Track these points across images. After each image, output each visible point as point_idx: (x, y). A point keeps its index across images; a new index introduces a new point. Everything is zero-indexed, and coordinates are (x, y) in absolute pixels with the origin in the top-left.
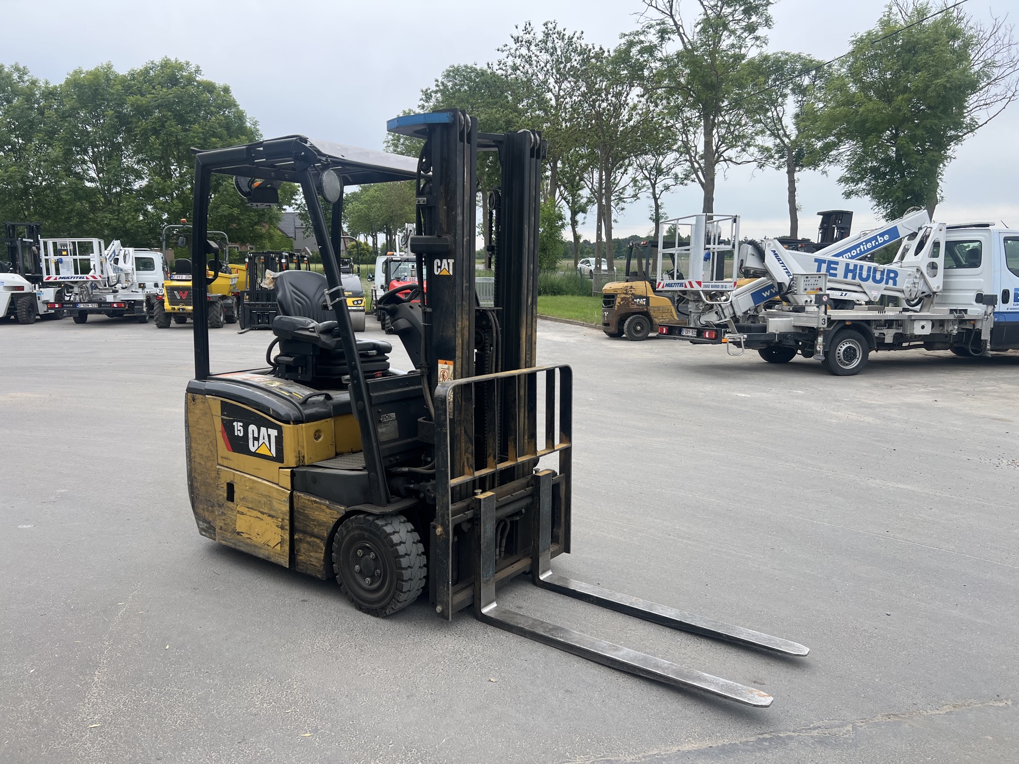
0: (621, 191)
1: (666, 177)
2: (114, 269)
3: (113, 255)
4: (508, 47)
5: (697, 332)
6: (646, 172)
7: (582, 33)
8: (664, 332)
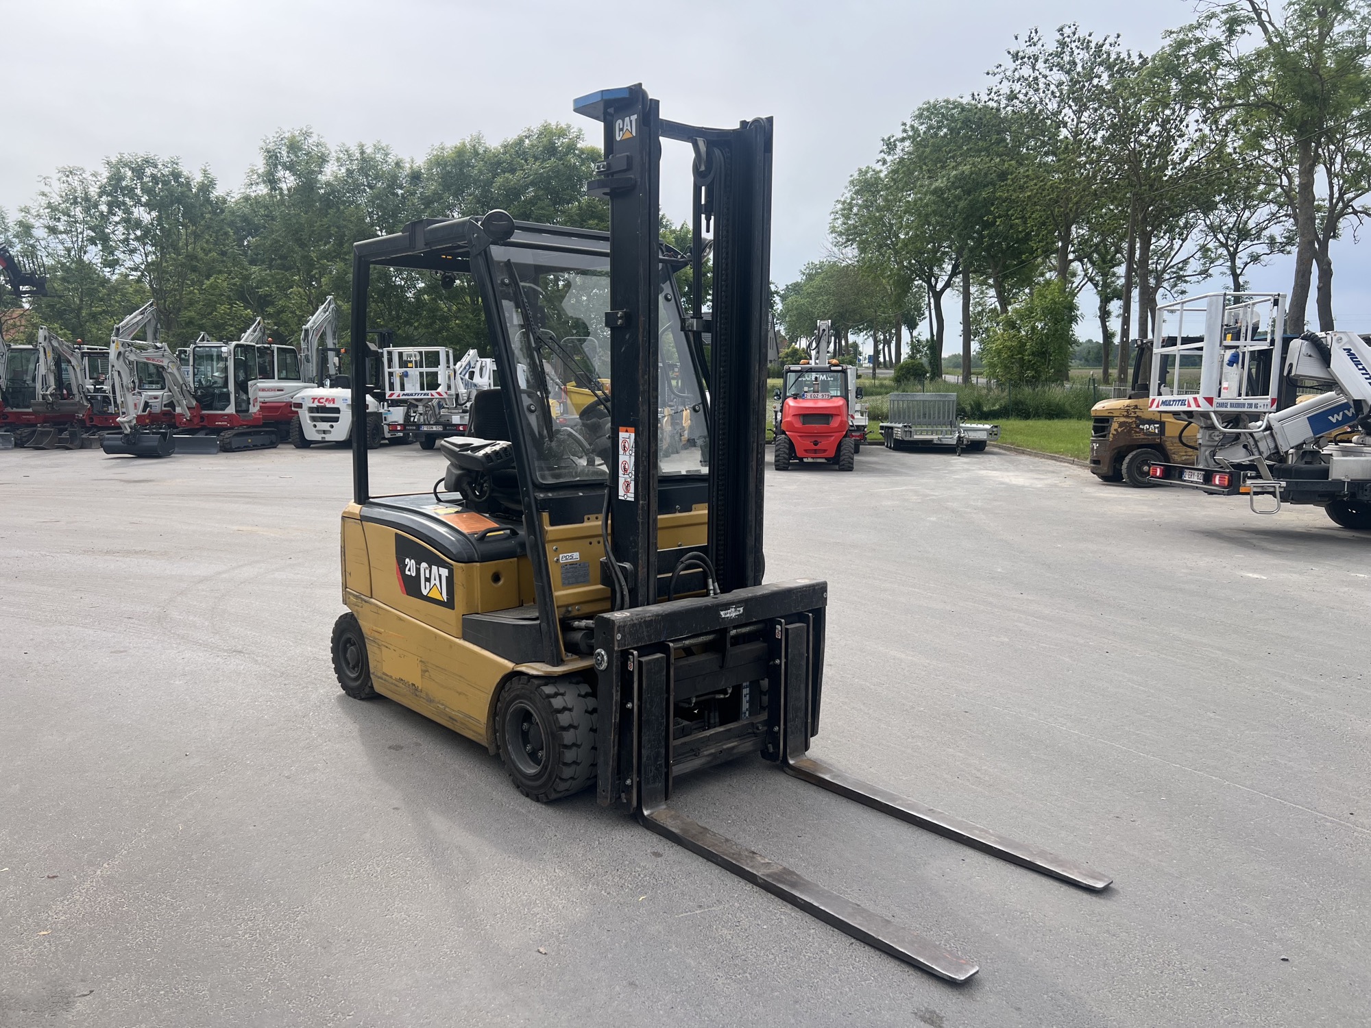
0: (1180, 265)
1: (1256, 242)
2: (466, 385)
3: (467, 368)
4: (1003, 68)
5: (1204, 475)
6: (1220, 236)
7: (1118, 36)
8: (1158, 474)
